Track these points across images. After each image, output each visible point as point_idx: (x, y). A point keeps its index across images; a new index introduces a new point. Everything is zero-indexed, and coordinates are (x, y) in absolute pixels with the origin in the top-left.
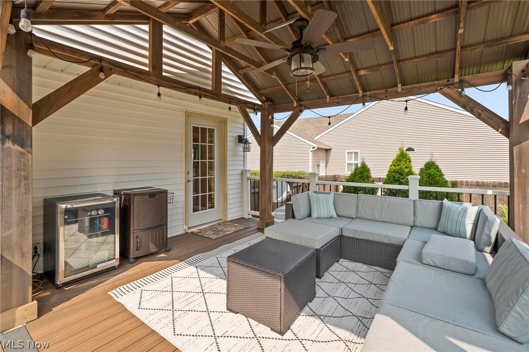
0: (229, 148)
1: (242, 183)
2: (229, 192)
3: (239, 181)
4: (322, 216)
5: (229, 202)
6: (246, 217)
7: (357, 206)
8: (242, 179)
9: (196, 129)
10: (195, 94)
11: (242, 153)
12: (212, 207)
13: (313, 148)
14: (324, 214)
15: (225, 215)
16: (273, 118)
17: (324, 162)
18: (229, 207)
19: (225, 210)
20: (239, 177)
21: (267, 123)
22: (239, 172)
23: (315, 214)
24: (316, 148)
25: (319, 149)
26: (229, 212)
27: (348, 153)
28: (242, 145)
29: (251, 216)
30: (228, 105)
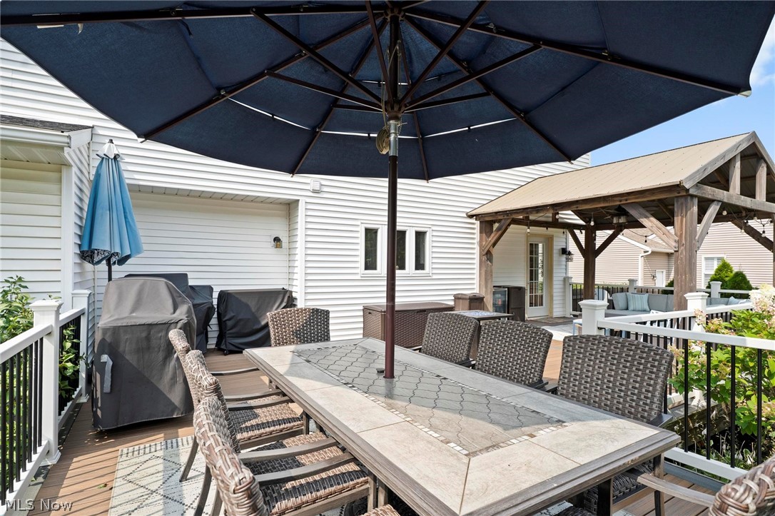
0: (555, 259)
1: (564, 288)
2: (555, 294)
3: (562, 286)
4: (637, 309)
5: (555, 302)
6: (568, 316)
7: (667, 303)
8: (564, 284)
9: (531, 245)
10: (544, 227)
11: (564, 263)
12: (542, 305)
13: (645, 252)
14: (639, 307)
15: (551, 312)
16: (595, 235)
17: (665, 271)
18: (555, 306)
19: (551, 309)
20: (562, 283)
21: (590, 238)
22: (562, 279)
23: (631, 307)
24: (650, 252)
25: (653, 253)
26: (555, 310)
27: (707, 259)
28: (565, 256)
29: (572, 316)
30: (562, 230)
